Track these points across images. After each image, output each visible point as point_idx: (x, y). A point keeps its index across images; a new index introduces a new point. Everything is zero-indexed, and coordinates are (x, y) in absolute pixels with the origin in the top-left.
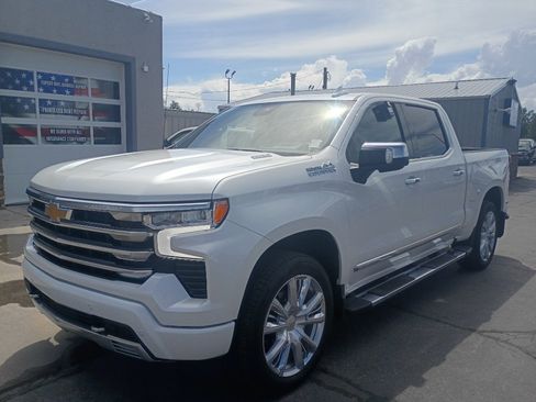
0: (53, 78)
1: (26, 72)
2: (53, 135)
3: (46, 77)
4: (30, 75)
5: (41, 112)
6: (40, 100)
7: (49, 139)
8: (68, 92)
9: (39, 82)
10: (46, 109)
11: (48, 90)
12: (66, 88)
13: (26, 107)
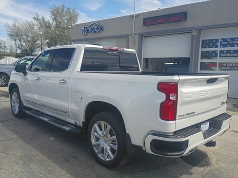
0: (229, 40)
1: (215, 40)
2: (225, 66)
3: (225, 40)
4: (217, 41)
5: (220, 56)
6: (220, 51)
7: (222, 68)
8: (236, 45)
9: (221, 42)
10: (223, 55)
11: (225, 46)
12: (235, 44)
13: (214, 55)
